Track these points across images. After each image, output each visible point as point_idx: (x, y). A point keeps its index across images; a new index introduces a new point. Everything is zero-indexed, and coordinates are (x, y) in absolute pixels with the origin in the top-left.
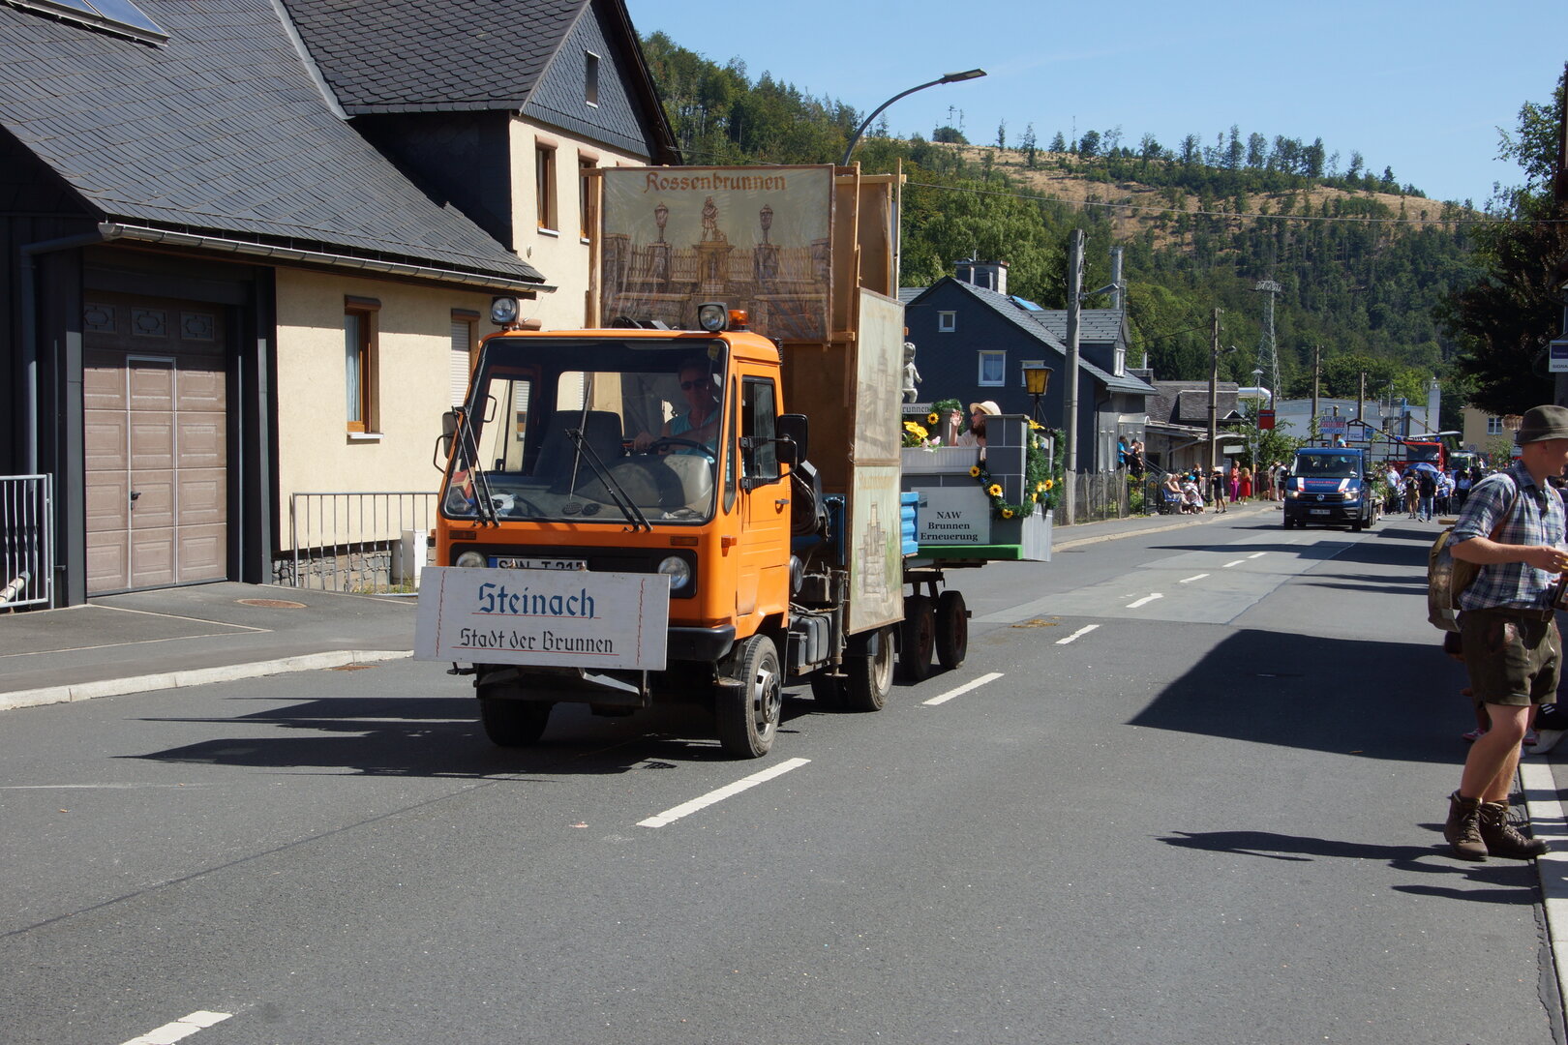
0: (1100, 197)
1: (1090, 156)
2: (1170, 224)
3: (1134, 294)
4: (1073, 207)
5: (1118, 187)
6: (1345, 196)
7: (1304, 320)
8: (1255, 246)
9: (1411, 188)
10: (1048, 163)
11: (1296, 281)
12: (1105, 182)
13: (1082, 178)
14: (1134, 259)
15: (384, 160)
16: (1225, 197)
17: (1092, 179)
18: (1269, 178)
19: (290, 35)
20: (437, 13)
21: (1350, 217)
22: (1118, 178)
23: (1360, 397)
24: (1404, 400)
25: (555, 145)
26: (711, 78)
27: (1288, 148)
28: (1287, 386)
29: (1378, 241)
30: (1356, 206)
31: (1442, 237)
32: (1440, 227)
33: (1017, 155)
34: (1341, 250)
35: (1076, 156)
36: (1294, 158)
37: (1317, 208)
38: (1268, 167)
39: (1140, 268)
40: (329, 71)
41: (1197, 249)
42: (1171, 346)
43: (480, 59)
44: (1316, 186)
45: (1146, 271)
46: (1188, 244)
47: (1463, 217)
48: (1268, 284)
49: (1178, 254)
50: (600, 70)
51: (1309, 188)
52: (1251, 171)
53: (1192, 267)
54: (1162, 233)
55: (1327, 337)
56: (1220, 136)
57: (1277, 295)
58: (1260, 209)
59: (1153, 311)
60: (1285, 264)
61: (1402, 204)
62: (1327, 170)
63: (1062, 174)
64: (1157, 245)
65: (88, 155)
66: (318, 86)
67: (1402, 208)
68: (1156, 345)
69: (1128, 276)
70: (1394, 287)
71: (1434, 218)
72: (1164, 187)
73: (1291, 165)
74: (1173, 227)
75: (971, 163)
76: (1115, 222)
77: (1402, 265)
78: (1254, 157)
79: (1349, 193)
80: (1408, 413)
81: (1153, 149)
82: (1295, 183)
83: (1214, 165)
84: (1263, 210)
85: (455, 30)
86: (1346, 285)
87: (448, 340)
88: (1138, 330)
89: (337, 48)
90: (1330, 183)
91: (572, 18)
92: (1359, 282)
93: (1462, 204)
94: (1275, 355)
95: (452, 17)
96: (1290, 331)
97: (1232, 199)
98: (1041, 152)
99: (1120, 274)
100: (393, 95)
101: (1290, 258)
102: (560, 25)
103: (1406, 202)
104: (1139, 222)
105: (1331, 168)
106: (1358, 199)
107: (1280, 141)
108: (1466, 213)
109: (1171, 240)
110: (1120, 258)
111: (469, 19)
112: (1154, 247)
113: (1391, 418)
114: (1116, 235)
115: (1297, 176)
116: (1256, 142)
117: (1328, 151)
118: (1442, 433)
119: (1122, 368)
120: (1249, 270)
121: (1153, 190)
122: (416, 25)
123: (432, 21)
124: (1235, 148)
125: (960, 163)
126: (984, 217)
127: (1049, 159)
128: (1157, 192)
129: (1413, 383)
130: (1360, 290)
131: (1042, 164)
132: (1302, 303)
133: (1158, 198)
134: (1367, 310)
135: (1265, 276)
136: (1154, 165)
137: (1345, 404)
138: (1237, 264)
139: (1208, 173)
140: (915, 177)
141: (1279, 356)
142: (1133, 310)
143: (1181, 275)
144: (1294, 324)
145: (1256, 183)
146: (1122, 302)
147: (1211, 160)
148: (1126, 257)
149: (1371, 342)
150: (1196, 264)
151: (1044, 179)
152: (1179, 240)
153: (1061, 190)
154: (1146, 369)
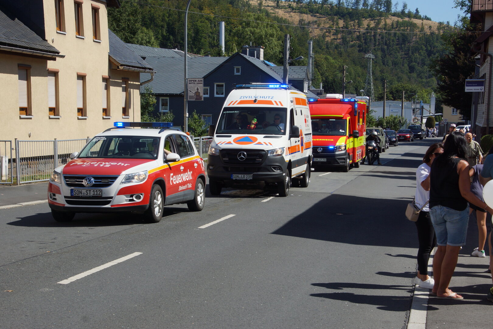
0: (305, 20)
1: (301, 3)
3: (318, 59)
4: (294, 24)
5: (312, 16)
6: (400, 20)
7: (384, 69)
8: (365, 40)
9: (426, 17)
10: (284, 6)
11: (379, 53)
12: (307, 14)
13: (298, 12)
14: (318, 45)
16: (354, 20)
17: (301, 13)
18: (371, 13)
21: (402, 28)
22: (312, 12)
23: (403, 101)
24: (421, 101)
27: (378, 1)
28: (377, 95)
29: (412, 38)
30: (404, 24)
31: (437, 36)
32: (437, 32)
33: (272, 2)
34: (398, 41)
35: (296, 3)
36: (381, 5)
37: (389, 25)
38: (370, 8)
39: (320, 49)
41: (343, 41)
42: (332, 80)
44: (389, 16)
45: (323, 50)
46: (339, 39)
47: (446, 28)
48: (369, 55)
49: (335, 43)
51: (386, 17)
52: (364, 10)
54: (329, 35)
55: (393, 76)
57: (373, 59)
58: (367, 25)
59: (325, 65)
60: (377, 47)
61: (422, 23)
62: (393, 10)
63: (290, 11)
64: (328, 39)
67: (422, 25)
68: (326, 79)
69: (315, 52)
70: (418, 56)
71: (434, 29)
72: (330, 16)
73: (379, 7)
74: (333, 32)
75: (253, 6)
76: (310, 30)
77: (422, 47)
78: (365, 4)
79: (402, 18)
80: (423, 106)
82: (381, 14)
83: (349, 7)
86: (401, 55)
88: (319, 73)
90: (394, 15)
92: (405, 54)
93: (445, 23)
94: (372, 84)
96: (378, 74)
97: (356, 21)
99: (311, 51)
101: (379, 45)
103: (424, 23)
104: (320, 30)
105: (395, 9)
106: (405, 21)
108: (447, 27)
109: (332, 37)
110: (312, 45)
112: (326, 40)
113: (416, 109)
114: (311, 35)
115: (381, 12)
118: (436, 114)
120: (363, 50)
121: (325, 17)
125: (249, 6)
126: (257, 28)
127: (285, 4)
128: (327, 18)
129: (425, 95)
130: (405, 57)
131: (282, 6)
132: (382, 62)
133: (328, 20)
134: (409, 65)
135: (368, 52)
136: (326, 7)
137: (398, 103)
138: (358, 47)
139: (347, 10)
140: (231, 11)
141: (374, 84)
142: (317, 65)
143: (336, 51)
144: (380, 71)
145: (365, 15)
146: (312, 62)
147: (348, 5)
148: (314, 44)
149: (410, 78)
150: (342, 47)
151: (283, 12)
152: (336, 37)
153: (290, 17)
154: (321, 89)
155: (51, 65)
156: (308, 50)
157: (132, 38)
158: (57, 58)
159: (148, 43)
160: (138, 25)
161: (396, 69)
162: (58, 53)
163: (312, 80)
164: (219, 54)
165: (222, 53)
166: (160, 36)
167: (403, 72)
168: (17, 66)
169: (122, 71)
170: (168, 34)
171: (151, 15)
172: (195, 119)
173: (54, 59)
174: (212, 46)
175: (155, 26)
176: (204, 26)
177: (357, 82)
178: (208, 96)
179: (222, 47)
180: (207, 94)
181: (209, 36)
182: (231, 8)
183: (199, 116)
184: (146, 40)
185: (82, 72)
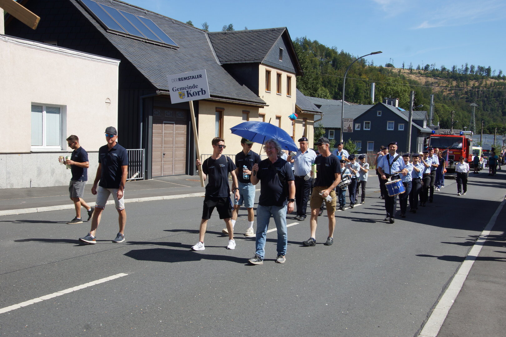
0: (429, 81)
1: (428, 70)
2: (448, 88)
3: (437, 106)
4: (422, 84)
5: (434, 79)
6: (497, 81)
7: (484, 114)
8: (471, 94)
10: (416, 72)
11: (481, 103)
12: (431, 77)
13: (425, 76)
14: (438, 97)
15: (229, 75)
16: (463, 81)
17: (427, 77)
18: (476, 77)
19: (210, 45)
20: (244, 39)
21: (498, 87)
22: (434, 76)
23: (495, 135)
25: (270, 70)
26: (328, 52)
27: (481, 69)
30: (500, 84)
33: (407, 70)
34: (495, 95)
35: (423, 71)
36: (483, 72)
37: (489, 85)
38: (475, 74)
39: (439, 100)
40: (218, 54)
41: (455, 95)
42: (446, 120)
43: (253, 50)
44: (489, 79)
45: (441, 100)
46: (453, 94)
48: (473, 104)
50: (283, 52)
51: (487, 79)
52: (471, 75)
53: (454, 100)
54: (446, 91)
55: (490, 118)
56: (462, 66)
57: (476, 107)
58: (473, 85)
59: (442, 110)
60: (479, 99)
62: (492, 75)
63: (419, 75)
64: (444, 93)
65: (156, 75)
66: (215, 57)
68: (442, 119)
69: (435, 102)
72: (447, 79)
73: (482, 73)
74: (449, 89)
75: (394, 73)
76: (433, 88)
78: (472, 71)
79: (498, 80)
81: (444, 69)
82: (483, 78)
83: (461, 73)
84: (474, 85)
85: (248, 43)
86: (497, 104)
87: (241, 118)
88: (437, 116)
89: (220, 48)
90: (493, 78)
91: (276, 40)
92: (500, 104)
94: (474, 123)
95: (248, 40)
97: (465, 82)
98: (414, 70)
99: (432, 101)
100: (232, 59)
101: (481, 97)
102: (273, 42)
104: (440, 88)
105: (493, 74)
106: (501, 82)
107: (479, 67)
109: (448, 92)
111: (251, 41)
112: (443, 94)
114: (433, 91)
115: (484, 76)
116: (472, 67)
117: (492, 70)
119: (426, 126)
120: (469, 101)
121: (444, 80)
122: (239, 42)
123: (243, 41)
124: (467, 69)
125: (392, 73)
126: (395, 86)
130: (500, 106)
131: (414, 73)
132: (483, 109)
133: (445, 82)
134: (502, 111)
135: (473, 102)
136: (444, 73)
137: (492, 136)
138: (466, 99)
139: (459, 75)
140: (380, 76)
141: (476, 123)
142: (436, 110)
143: (450, 102)
144: (481, 115)
145: (472, 78)
146: (433, 108)
147: (460, 72)
148: (435, 97)
149: (502, 120)
150: (454, 99)
151: (415, 77)
152: (450, 92)
153: (419, 79)
154: (438, 126)
155: (261, 111)
156: (430, 100)
157: (314, 94)
158: (265, 107)
159: (325, 97)
160: (319, 86)
161: (493, 114)
162: (266, 104)
163: (432, 120)
164: (370, 103)
165: (372, 102)
166: (333, 92)
167: (497, 115)
168: (242, 112)
169: (303, 114)
170: (339, 91)
171: (328, 79)
172: (350, 144)
173: (263, 107)
174: (366, 98)
175: (331, 86)
176: (362, 86)
177: (464, 122)
178: (359, 129)
179: (372, 99)
180: (359, 128)
181: (365, 92)
182: (380, 75)
183: (353, 142)
184: (324, 95)
185: (279, 115)
